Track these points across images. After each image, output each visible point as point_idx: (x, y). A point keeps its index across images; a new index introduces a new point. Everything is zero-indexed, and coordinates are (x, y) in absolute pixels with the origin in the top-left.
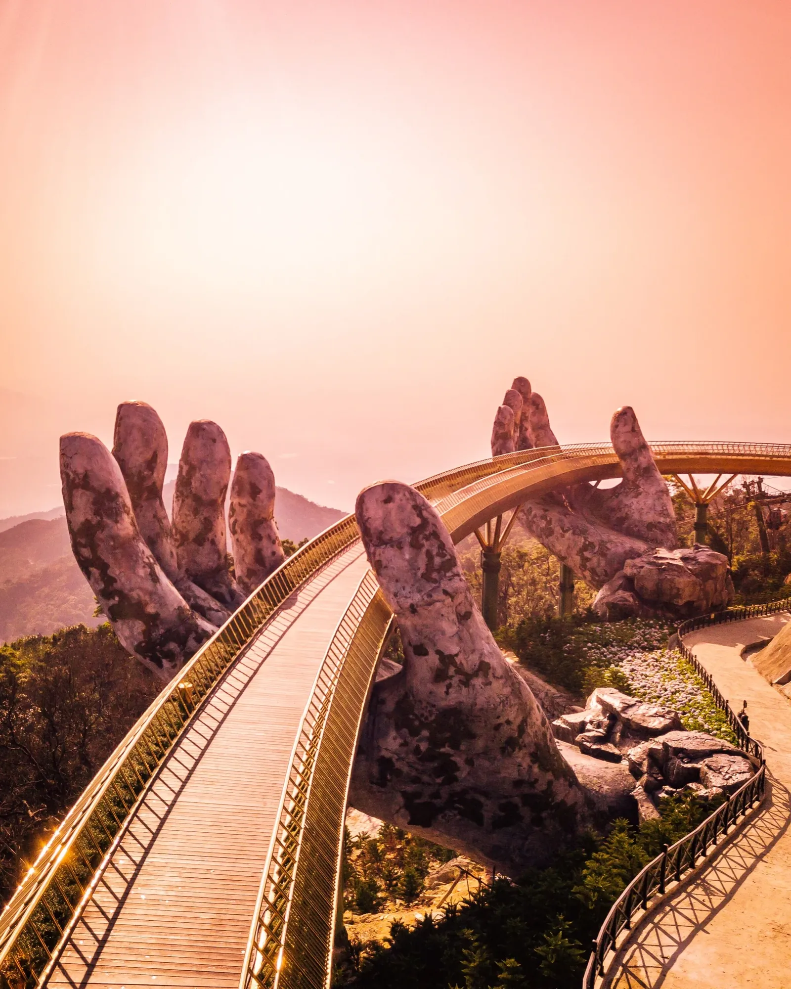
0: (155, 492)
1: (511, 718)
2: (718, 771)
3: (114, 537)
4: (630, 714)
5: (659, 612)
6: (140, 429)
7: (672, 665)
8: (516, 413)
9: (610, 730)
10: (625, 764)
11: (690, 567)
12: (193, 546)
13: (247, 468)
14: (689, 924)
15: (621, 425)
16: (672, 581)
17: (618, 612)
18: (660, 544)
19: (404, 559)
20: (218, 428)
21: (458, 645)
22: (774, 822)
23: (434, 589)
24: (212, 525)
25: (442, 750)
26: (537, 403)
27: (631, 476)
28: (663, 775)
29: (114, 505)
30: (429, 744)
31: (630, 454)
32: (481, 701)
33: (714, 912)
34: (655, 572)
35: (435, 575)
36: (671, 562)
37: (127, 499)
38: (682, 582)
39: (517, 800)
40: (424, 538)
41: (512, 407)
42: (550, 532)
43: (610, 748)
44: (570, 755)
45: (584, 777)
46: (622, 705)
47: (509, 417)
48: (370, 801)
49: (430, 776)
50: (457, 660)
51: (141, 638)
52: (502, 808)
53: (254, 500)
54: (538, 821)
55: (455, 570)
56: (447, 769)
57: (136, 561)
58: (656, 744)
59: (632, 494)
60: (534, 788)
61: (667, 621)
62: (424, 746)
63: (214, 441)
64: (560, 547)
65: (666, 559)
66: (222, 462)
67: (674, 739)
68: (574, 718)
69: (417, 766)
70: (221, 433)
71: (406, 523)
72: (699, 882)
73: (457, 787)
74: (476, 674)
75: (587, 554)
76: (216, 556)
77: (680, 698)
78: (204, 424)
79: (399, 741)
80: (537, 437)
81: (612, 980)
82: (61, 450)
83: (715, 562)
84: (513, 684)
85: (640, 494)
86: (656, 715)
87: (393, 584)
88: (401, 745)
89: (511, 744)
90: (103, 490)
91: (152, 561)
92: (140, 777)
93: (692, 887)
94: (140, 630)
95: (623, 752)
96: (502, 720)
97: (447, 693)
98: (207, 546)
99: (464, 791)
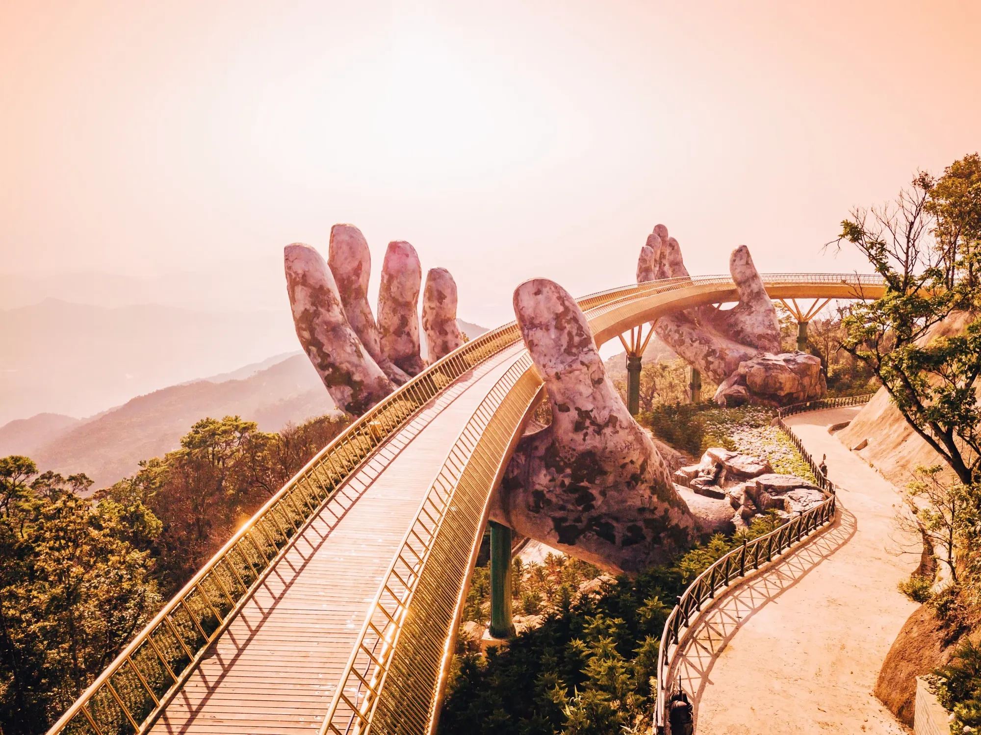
0: (361, 293)
1: (634, 459)
2: (798, 500)
3: (328, 323)
4: (732, 463)
5: (766, 402)
6: (348, 244)
7: (772, 436)
8: (656, 252)
9: (717, 475)
10: (727, 500)
11: (791, 367)
12: (394, 337)
13: (434, 279)
14: (761, 596)
15: (738, 259)
16: (776, 377)
17: (734, 401)
18: (767, 349)
19: (551, 339)
20: (411, 246)
21: (592, 403)
22: (839, 535)
23: (574, 361)
24: (408, 321)
25: (582, 484)
26: (673, 245)
27: (745, 299)
28: (756, 506)
29: (326, 298)
30: (572, 480)
31: (745, 282)
32: (611, 445)
33: (783, 590)
34: (763, 370)
35: (574, 350)
36: (775, 362)
37: (336, 293)
38: (783, 377)
39: (640, 524)
40: (566, 322)
41: (652, 247)
42: (682, 342)
43: (716, 489)
44: (685, 494)
45: (695, 508)
46: (726, 456)
47: (650, 255)
48: (528, 524)
49: (573, 504)
50: (592, 414)
51: (350, 400)
52: (630, 529)
53: (441, 303)
54: (657, 540)
55: (590, 346)
56: (586, 499)
57: (345, 341)
58: (751, 483)
59: (747, 313)
60: (654, 513)
61: (771, 407)
62: (567, 481)
63: (407, 256)
64: (689, 354)
65: (772, 360)
66: (414, 272)
67: (765, 479)
68: (691, 469)
69: (563, 497)
70: (413, 250)
71: (552, 310)
72: (773, 571)
73: (594, 513)
74: (606, 425)
75: (710, 359)
76: (411, 345)
77: (775, 457)
78: (400, 243)
79: (548, 478)
80: (673, 271)
81: (695, 631)
82: (286, 256)
83: (810, 362)
84: (636, 433)
85: (753, 312)
86: (753, 463)
87: (542, 358)
88: (550, 481)
89: (635, 479)
90: (317, 287)
91: (357, 342)
92: (333, 482)
93: (769, 574)
94: (349, 394)
95: (726, 491)
96: (627, 460)
97: (584, 440)
98: (404, 337)
99: (599, 517)
